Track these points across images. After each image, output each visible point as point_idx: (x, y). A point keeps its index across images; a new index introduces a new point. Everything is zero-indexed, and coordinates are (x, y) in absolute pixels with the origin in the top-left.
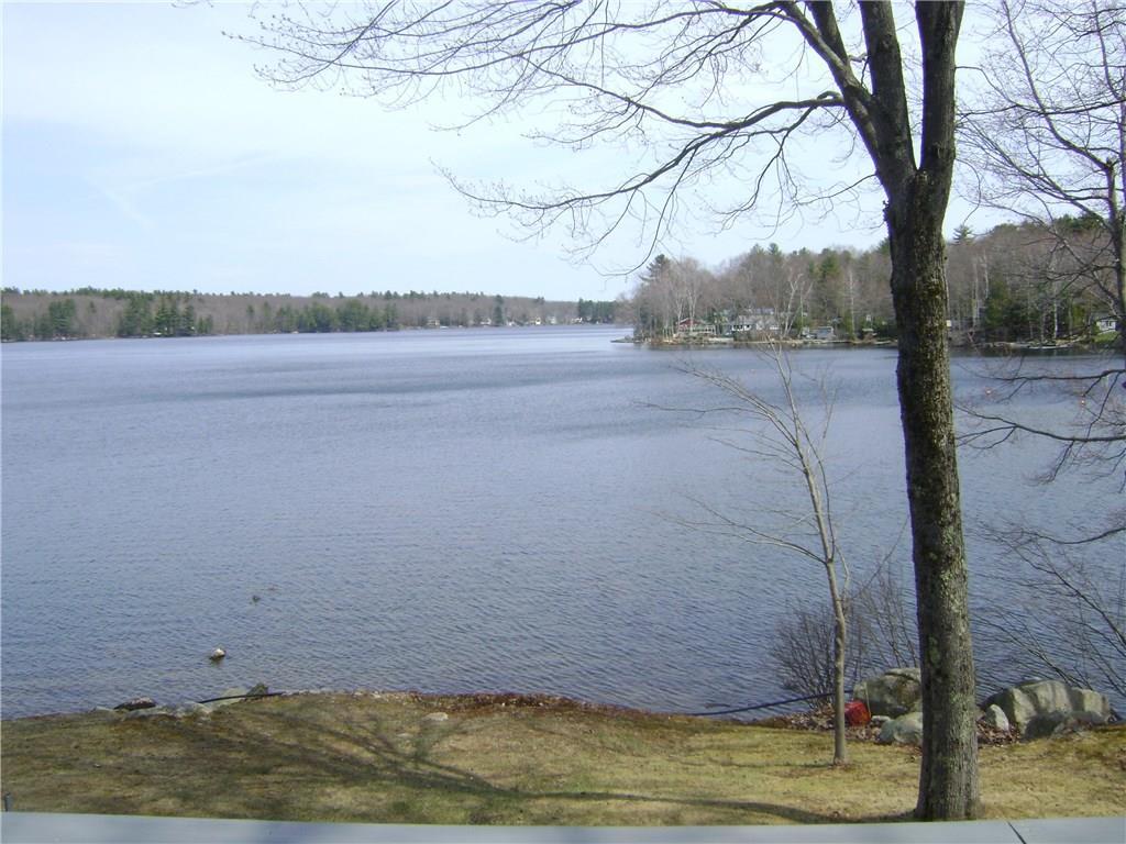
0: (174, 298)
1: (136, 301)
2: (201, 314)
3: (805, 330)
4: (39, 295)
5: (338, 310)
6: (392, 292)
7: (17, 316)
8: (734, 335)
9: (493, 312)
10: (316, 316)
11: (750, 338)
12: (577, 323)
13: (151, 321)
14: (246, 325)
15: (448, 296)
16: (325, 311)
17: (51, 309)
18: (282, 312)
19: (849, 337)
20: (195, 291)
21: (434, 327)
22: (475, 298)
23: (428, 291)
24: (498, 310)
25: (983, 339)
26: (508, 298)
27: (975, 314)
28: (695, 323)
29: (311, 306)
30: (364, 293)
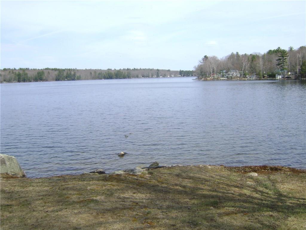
0: (71, 70)
1: (60, 71)
2: (78, 75)
3: (247, 76)
4: (34, 70)
5: (115, 73)
6: (129, 68)
7: (29, 75)
8: (227, 77)
9: (156, 73)
10: (108, 75)
11: (232, 78)
12: (179, 76)
13: (64, 76)
14: (90, 77)
15: (144, 69)
16: (111, 73)
17: (38, 73)
18: (99, 74)
19: (260, 78)
20: (76, 68)
21: (140, 78)
22: (151, 70)
23: (139, 68)
24: (158, 73)
25: (300, 77)
26: (160, 70)
27: (298, 70)
28: (216, 74)
29: (107, 72)
30: (121, 69)
